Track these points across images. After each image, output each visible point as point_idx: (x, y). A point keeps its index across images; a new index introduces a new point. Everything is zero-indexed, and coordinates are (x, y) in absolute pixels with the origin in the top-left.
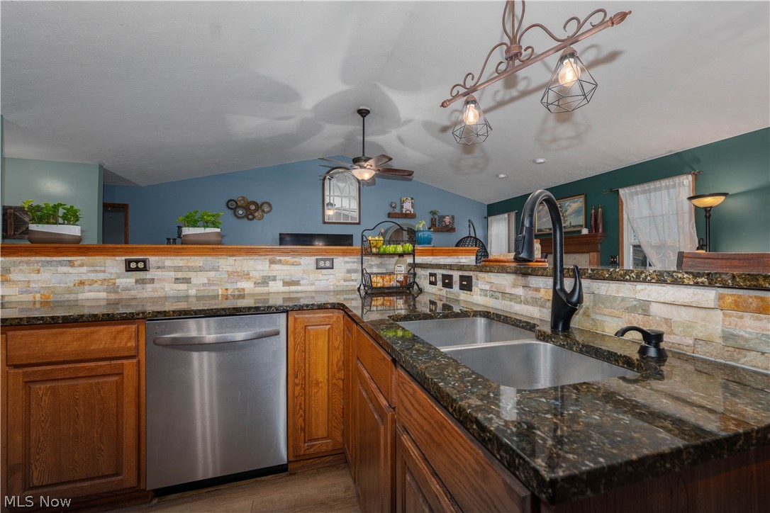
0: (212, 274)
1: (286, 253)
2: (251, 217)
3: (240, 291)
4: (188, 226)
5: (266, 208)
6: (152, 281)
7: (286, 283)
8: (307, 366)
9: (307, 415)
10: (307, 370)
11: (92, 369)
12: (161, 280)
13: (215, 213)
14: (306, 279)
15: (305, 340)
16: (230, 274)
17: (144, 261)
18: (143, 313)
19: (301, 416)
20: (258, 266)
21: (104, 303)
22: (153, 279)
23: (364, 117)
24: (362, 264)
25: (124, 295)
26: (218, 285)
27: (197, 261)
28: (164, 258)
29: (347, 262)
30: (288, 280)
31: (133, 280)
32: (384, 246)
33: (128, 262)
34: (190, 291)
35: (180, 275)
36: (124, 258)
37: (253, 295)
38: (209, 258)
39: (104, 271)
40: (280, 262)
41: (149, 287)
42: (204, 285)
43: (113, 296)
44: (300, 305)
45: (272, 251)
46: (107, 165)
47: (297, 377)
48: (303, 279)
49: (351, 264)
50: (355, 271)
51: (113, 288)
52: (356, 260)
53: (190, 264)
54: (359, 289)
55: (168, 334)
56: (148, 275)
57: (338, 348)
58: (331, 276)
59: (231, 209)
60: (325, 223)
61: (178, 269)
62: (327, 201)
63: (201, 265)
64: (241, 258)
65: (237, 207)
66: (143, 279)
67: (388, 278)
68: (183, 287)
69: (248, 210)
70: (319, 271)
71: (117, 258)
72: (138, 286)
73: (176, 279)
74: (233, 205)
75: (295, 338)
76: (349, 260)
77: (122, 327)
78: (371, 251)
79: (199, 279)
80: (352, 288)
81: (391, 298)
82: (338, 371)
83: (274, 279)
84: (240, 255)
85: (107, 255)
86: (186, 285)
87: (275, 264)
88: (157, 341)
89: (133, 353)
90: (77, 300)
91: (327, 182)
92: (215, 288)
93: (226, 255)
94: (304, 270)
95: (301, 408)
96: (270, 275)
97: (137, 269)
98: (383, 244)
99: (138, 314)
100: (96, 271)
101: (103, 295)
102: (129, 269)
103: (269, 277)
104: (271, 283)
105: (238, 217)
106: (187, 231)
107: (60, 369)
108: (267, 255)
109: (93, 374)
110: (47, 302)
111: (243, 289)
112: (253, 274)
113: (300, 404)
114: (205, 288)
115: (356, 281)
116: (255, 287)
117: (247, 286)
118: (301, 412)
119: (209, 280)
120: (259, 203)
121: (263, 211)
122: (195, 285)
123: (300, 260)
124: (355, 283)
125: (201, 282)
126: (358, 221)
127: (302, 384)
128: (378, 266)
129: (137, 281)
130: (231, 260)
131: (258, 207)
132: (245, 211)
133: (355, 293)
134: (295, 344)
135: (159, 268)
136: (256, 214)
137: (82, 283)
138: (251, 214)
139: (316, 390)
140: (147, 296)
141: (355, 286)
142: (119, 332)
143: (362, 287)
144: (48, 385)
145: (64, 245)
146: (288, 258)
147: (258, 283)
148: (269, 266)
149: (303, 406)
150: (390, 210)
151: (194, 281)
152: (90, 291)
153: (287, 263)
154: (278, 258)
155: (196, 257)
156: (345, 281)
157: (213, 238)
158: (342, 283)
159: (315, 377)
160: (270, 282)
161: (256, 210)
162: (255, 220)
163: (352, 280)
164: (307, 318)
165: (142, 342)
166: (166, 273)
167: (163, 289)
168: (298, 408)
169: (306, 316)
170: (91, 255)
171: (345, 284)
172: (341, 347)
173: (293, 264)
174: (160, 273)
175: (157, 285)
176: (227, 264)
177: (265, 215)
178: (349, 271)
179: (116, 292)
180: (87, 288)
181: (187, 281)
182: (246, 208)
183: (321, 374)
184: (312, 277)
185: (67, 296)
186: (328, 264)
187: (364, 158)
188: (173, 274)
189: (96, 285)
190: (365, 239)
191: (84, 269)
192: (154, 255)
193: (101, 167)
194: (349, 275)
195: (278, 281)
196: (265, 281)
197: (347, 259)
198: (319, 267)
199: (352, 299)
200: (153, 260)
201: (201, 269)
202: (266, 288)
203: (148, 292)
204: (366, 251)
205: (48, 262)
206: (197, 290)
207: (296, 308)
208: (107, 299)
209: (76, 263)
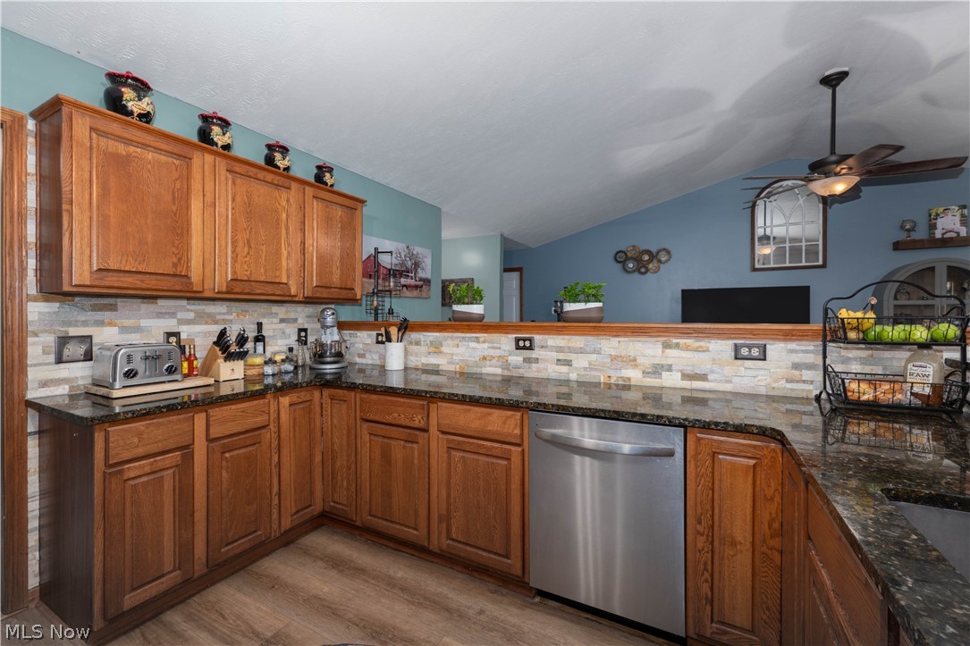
0: (593, 357)
1: (687, 334)
2: (643, 270)
3: (624, 381)
4: (569, 302)
5: (663, 258)
6: (537, 360)
7: (686, 376)
8: (716, 511)
9: (716, 583)
10: (716, 517)
11: (487, 448)
12: (545, 361)
13: (597, 284)
14: (718, 373)
15: (713, 473)
16: (614, 358)
17: (530, 340)
18: (526, 402)
19: (706, 581)
20: (648, 350)
21: (499, 378)
22: (537, 359)
23: (834, 87)
24: (825, 357)
25: (515, 373)
26: (600, 370)
27: (578, 341)
28: (547, 336)
29: (792, 351)
30: (689, 372)
31: (521, 359)
32: (878, 328)
33: (517, 340)
34: (571, 375)
35: (561, 356)
36: (514, 336)
37: (640, 388)
38: (590, 338)
39: (500, 348)
40: (677, 346)
41: (534, 366)
42: (585, 369)
43: (506, 373)
44: (705, 421)
45: (666, 330)
46: (507, 233)
47: (700, 523)
48: (712, 372)
49: (800, 355)
50: (810, 367)
51: (506, 366)
52: (812, 348)
53: (571, 345)
54: (818, 398)
55: (548, 428)
56: (533, 354)
57: (772, 499)
58: (762, 372)
59: (619, 262)
60: (754, 270)
61: (560, 350)
62: (759, 232)
63: (582, 346)
64: (626, 339)
65: (627, 259)
66: (530, 358)
67: (886, 387)
68: (564, 369)
69: (639, 261)
70: (740, 362)
71: (510, 336)
72: (526, 364)
73: (558, 360)
74: (621, 258)
75: (697, 467)
76: (798, 348)
77: (510, 413)
78: (846, 338)
79: (581, 362)
80: (804, 395)
81: (897, 426)
82: (772, 537)
83: (669, 368)
84: (625, 336)
85: (501, 333)
86: (567, 367)
87: (671, 348)
88: (538, 434)
89: (518, 441)
90: (481, 374)
91: (760, 203)
92: (597, 374)
93: (609, 335)
94: (714, 360)
95: (705, 569)
96: (664, 363)
97: (524, 348)
98: (876, 324)
99: (522, 403)
100: (493, 348)
101: (499, 371)
102: (518, 348)
103: (663, 366)
104: (665, 374)
105: (628, 272)
106: (569, 307)
107: (469, 443)
108: (660, 336)
109: (489, 453)
110: (463, 373)
111: (629, 379)
112: (641, 360)
113: (705, 564)
114: (586, 373)
115: (811, 383)
116: (644, 377)
117: (635, 375)
118: (707, 575)
119: (590, 364)
120: (654, 250)
121: (660, 261)
122: (576, 368)
123: (708, 345)
124: (811, 387)
125: (582, 366)
126: (820, 262)
127: (708, 536)
128: (863, 361)
129: (524, 360)
130: (614, 341)
131: (653, 256)
132: (636, 263)
133: (810, 404)
134: (697, 476)
135: (542, 347)
136: (650, 266)
137: (484, 358)
138: (644, 266)
139: (731, 553)
140: (533, 376)
141: (810, 391)
142: (508, 418)
143: (824, 396)
144: (462, 454)
145: (473, 323)
146: (689, 341)
147: (648, 373)
148: (663, 352)
149: (709, 568)
150: (902, 236)
151: (575, 364)
152: (490, 366)
153: (687, 348)
154: (675, 341)
155: (577, 337)
156: (788, 381)
157: (594, 315)
158: (783, 383)
159: (729, 531)
160: (663, 373)
161: (650, 261)
162: (649, 273)
163: (804, 382)
164: (715, 441)
165: (526, 431)
166: (549, 353)
167: (547, 370)
168: (702, 567)
169: (715, 437)
170: (490, 333)
171: (789, 386)
172: (777, 499)
173: (696, 350)
174: (544, 353)
175: (541, 365)
176: (611, 345)
177: (662, 266)
178: (796, 366)
179: (508, 369)
180: (488, 362)
181: (568, 363)
182: (638, 260)
183: (740, 529)
184: (728, 370)
185: (475, 369)
186: (755, 352)
187: (834, 158)
188: (555, 355)
189: (494, 361)
190: (830, 314)
191: (486, 345)
192: (538, 334)
193: (502, 235)
194: (796, 373)
195: (674, 373)
196: (657, 370)
197: (793, 345)
198: (740, 356)
199: (804, 413)
200: (538, 338)
201: (581, 351)
202: (659, 380)
203: (533, 372)
204: (835, 334)
205: (463, 338)
206: (578, 375)
207: (698, 424)
208: (502, 376)
209: (481, 340)
